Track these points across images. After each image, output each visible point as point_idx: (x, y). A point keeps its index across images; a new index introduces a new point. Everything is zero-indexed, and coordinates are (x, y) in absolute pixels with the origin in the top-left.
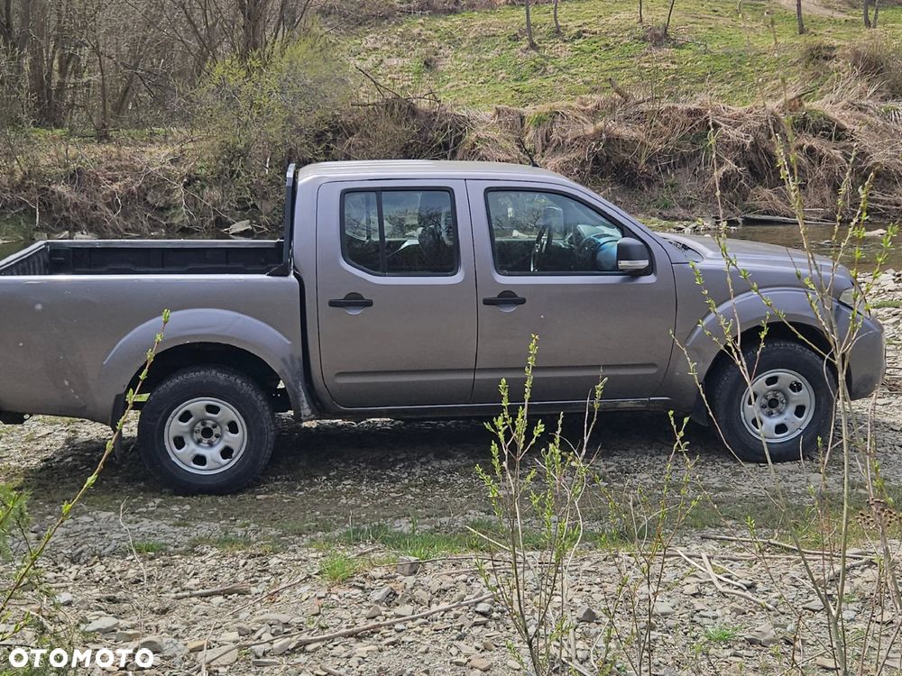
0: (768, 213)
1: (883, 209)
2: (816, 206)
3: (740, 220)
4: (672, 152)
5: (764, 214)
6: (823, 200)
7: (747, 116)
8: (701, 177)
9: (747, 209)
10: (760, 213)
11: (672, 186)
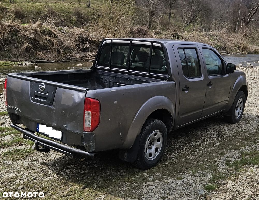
0: (42, 59)
1: (71, 58)
2: (54, 57)
3: (34, 62)
4: (6, 39)
5: (40, 60)
6: (56, 55)
7: (28, 28)
8: (17, 48)
9: (35, 58)
10: (39, 59)
11: (8, 50)
